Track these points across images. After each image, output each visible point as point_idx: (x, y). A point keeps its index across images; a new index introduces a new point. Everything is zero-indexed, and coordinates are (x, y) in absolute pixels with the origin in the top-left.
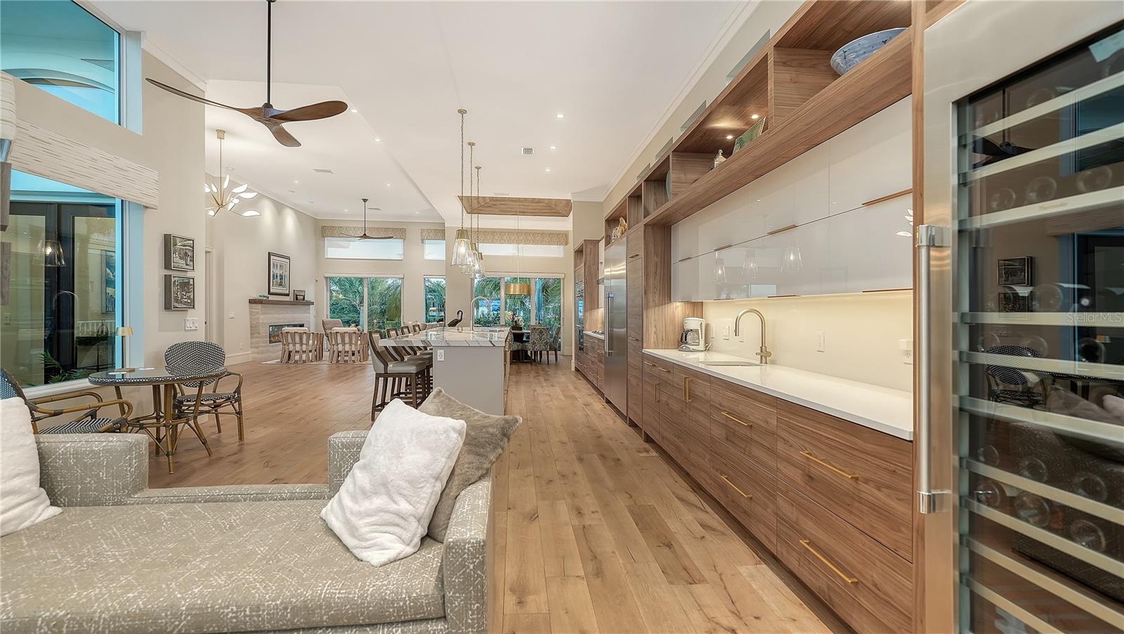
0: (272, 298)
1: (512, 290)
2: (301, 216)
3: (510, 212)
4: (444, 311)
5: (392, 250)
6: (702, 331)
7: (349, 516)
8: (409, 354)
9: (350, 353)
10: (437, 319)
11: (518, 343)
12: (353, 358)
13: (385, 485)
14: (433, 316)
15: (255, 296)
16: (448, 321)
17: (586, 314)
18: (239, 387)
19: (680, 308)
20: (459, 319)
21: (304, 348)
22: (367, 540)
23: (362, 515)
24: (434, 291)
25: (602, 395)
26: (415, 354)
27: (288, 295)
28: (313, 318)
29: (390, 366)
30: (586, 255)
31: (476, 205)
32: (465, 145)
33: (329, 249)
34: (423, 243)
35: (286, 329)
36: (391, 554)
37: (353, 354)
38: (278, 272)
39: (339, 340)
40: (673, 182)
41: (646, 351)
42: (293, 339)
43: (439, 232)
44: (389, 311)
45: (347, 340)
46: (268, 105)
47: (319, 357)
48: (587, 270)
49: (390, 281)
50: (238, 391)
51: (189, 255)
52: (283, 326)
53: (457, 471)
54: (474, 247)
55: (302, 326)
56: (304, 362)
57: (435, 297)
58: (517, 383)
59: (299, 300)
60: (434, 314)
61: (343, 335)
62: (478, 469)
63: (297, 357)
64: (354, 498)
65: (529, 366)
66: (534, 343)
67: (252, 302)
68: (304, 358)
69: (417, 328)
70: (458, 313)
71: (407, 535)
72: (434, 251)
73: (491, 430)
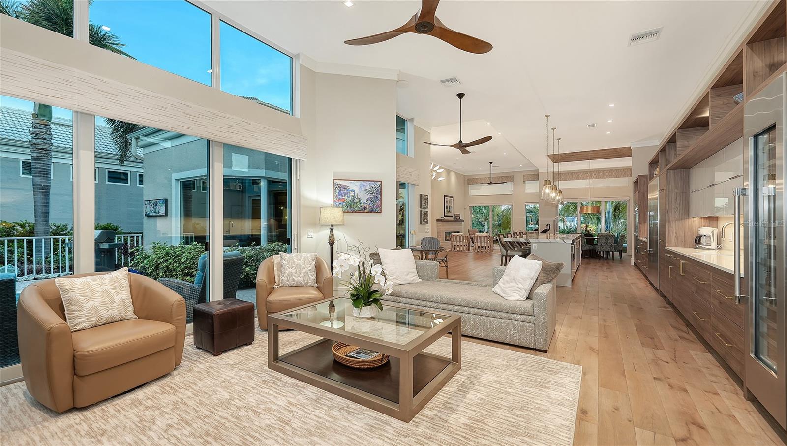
0: (446, 218)
1: (585, 210)
2: (458, 175)
3: (584, 158)
4: (538, 224)
5: (506, 189)
6: (713, 236)
7: (503, 288)
8: (518, 247)
9: (484, 247)
10: (534, 229)
11: (590, 245)
12: (486, 250)
13: (514, 279)
14: (531, 228)
15: (439, 218)
16: (540, 231)
17: (640, 226)
18: (446, 256)
19: (696, 222)
20: (548, 229)
21: (461, 243)
22: (509, 294)
23: (506, 288)
24: (532, 212)
25: (647, 278)
26: (521, 247)
27: (452, 216)
28: (464, 228)
29: (509, 251)
30: (640, 185)
31: (558, 158)
32: (550, 129)
33: (471, 190)
34: (524, 183)
35: (453, 234)
36: (517, 299)
37: (486, 248)
38: (448, 205)
39: (479, 240)
40: (678, 147)
41: (667, 247)
42: (456, 239)
43: (534, 176)
44: (504, 223)
45: (482, 240)
46: (461, 142)
47: (468, 249)
48: (641, 196)
49: (503, 208)
50: (446, 257)
51: (426, 203)
52: (452, 232)
53: (539, 278)
54: (554, 188)
55: (459, 232)
56: (462, 251)
57: (533, 215)
58: (585, 268)
59: (458, 219)
60: (532, 226)
61: (480, 237)
62: (547, 279)
63: (458, 249)
64: (504, 284)
65: (598, 261)
66: (601, 245)
67: (438, 220)
68: (461, 249)
69: (522, 234)
70: (547, 226)
71: (522, 295)
72: (532, 188)
73: (552, 266)
